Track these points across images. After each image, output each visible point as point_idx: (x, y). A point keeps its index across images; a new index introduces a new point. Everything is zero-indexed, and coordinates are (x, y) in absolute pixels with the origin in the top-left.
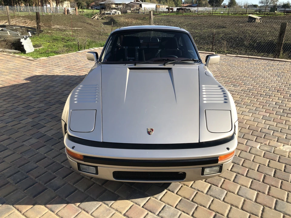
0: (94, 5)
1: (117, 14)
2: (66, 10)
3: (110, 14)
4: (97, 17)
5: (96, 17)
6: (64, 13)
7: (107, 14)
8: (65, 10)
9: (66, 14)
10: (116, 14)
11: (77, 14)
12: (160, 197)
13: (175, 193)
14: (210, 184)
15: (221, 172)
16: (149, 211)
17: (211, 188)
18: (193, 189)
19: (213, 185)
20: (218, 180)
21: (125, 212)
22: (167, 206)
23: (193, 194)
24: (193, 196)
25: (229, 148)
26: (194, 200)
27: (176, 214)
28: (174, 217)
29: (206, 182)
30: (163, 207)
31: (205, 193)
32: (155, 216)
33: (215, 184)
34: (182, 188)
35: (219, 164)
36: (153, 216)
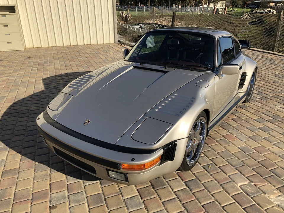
0: (250, 4)
1: (271, 13)
2: (216, 9)
3: (262, 13)
4: (247, 16)
5: (245, 17)
6: (213, 13)
7: (259, 13)
8: (214, 10)
9: (215, 13)
10: (269, 13)
11: (225, 14)
12: (87, 184)
13: (102, 187)
14: (138, 194)
15: (128, 182)
16: (67, 189)
17: (134, 197)
18: (119, 191)
19: (139, 196)
20: (149, 194)
21: (53, 182)
22: (83, 193)
23: (113, 194)
24: (111, 196)
25: (134, 159)
26: (108, 199)
27: (80, 202)
28: (76, 202)
29: (137, 190)
30: (80, 191)
31: (124, 198)
32: (66, 194)
33: (142, 196)
34: (112, 185)
35: (123, 172)
36: (65, 194)
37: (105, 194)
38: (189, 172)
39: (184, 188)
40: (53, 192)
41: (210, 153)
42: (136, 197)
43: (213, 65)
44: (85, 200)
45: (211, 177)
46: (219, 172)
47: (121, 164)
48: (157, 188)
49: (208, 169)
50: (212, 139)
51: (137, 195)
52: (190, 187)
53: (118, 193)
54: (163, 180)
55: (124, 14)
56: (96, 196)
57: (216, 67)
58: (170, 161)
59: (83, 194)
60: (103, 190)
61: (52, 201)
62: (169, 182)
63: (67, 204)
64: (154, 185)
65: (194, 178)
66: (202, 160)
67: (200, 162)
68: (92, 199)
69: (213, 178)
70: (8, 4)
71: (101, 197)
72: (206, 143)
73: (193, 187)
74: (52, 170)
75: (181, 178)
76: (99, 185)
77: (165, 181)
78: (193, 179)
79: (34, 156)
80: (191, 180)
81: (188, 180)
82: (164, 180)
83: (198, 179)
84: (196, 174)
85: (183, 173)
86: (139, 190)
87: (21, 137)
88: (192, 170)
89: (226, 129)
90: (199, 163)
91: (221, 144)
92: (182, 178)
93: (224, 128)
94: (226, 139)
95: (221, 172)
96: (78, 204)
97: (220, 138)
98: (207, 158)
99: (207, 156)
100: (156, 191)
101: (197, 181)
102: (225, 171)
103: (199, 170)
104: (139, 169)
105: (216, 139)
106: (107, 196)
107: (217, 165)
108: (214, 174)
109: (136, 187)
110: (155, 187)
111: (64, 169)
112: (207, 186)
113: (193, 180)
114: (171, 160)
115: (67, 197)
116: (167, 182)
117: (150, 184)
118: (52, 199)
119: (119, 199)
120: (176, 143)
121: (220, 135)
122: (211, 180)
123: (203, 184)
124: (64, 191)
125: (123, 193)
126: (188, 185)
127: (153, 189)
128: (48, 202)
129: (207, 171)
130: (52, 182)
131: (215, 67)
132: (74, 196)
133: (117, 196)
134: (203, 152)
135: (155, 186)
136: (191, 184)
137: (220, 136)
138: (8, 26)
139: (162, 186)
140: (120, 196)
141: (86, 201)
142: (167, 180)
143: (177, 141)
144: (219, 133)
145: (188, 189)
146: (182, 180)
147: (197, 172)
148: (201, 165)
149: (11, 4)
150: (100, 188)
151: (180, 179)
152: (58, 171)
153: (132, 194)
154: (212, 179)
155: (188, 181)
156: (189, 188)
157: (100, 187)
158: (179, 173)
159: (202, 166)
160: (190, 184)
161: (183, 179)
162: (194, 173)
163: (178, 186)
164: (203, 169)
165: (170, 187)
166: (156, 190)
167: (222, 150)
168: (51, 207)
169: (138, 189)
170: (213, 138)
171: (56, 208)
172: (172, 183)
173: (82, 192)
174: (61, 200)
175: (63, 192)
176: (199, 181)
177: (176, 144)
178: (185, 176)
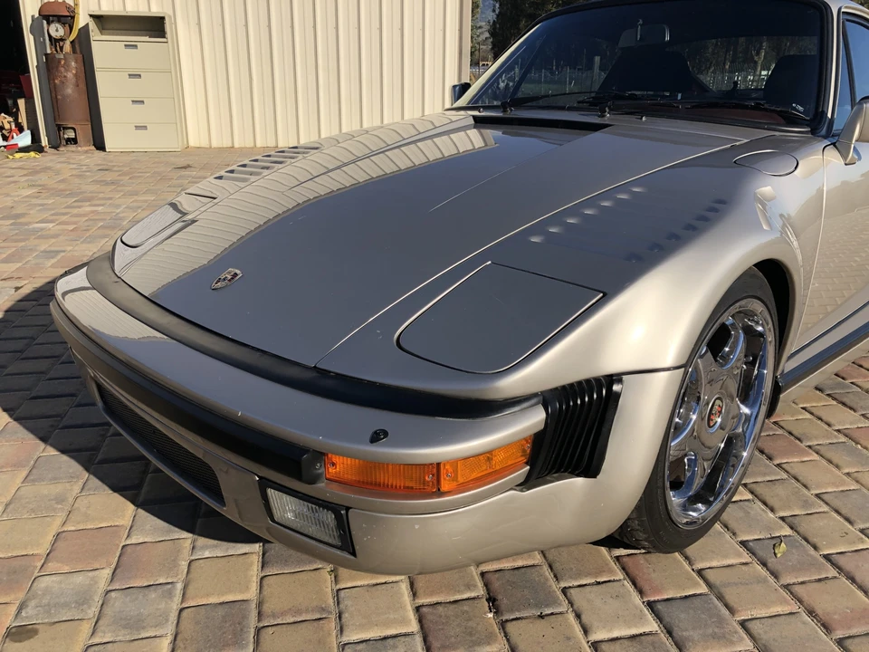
12: (207, 554)
13: (263, 574)
14: (414, 626)
15: (354, 554)
16: (113, 566)
17: (390, 642)
18: (331, 601)
19: (418, 640)
20: (471, 634)
21: (73, 528)
22: (174, 588)
23: (300, 614)
24: (292, 620)
25: (386, 434)
26: (270, 630)
27: (144, 628)
28: (125, 627)
29: (418, 609)
30: (162, 581)
31: (345, 639)
32: (102, 585)
33: (430, 638)
34: (312, 574)
35: (328, 497)
36: (96, 583)
37: (267, 608)
38: (675, 559)
39: (647, 630)
40: (51, 566)
41: (780, 490)
42: (402, 639)
43: (817, 108)
44: (167, 620)
45: (788, 597)
46: (827, 578)
47: (320, 455)
48: (512, 611)
49: (774, 559)
50: (792, 438)
51: (409, 630)
52: (677, 633)
53: (323, 610)
54: (547, 580)
55: (503, 82)
56: (221, 612)
57: (829, 115)
58: (580, 481)
59: (170, 595)
60: (265, 587)
61: (27, 606)
62: (572, 591)
63: (86, 628)
64: (499, 597)
65: (698, 592)
66: (741, 514)
67: (732, 524)
68: (198, 623)
69: (800, 601)
70: (147, 10)
71: (245, 617)
72: (762, 452)
73: (695, 635)
74: (95, 482)
75: (634, 584)
76: (252, 564)
77: (556, 588)
78: (694, 595)
79: (52, 426)
80: (686, 597)
81: (666, 597)
82: (552, 582)
83: (720, 598)
84: (710, 575)
85: (647, 560)
86: (424, 610)
87: (42, 365)
88: (690, 550)
89: (855, 407)
90: (726, 526)
91: (835, 460)
92: (641, 582)
93: (844, 404)
94: (857, 443)
95: (837, 581)
96: (128, 638)
97: (828, 438)
98: (768, 511)
99: (765, 503)
100: (503, 624)
101: (716, 607)
102: (858, 579)
103: (726, 557)
104: (410, 493)
105: (810, 439)
106: (274, 616)
107: (819, 545)
108: (803, 583)
109: (415, 595)
110: (503, 607)
111: (138, 487)
112: (764, 637)
113: (697, 601)
114: (586, 476)
115: (98, 599)
116: (564, 590)
117: (480, 591)
118: (34, 597)
119: (321, 642)
120: (616, 388)
121: (826, 427)
122: (787, 609)
123: (743, 624)
124: (97, 572)
125: (345, 616)
126: (667, 619)
127: (491, 615)
128: (13, 609)
129: (764, 564)
130: (70, 529)
131: (824, 113)
132: (128, 599)
133: (315, 624)
134: (745, 485)
135: (503, 601)
136: (683, 616)
137: (829, 429)
138: (140, 76)
139: (537, 606)
140: (332, 625)
141: (169, 629)
142: (566, 585)
143: (620, 381)
144: (824, 418)
145: (663, 637)
146: (641, 592)
147: (714, 564)
148: (734, 534)
149: (155, 11)
150: (254, 579)
151: (628, 584)
152: (115, 489)
153: (387, 624)
154: (794, 607)
155: (668, 600)
156: (670, 633)
157: (256, 572)
158: (625, 559)
159: (744, 544)
160: (679, 617)
161: (646, 588)
162: (699, 566)
163: (617, 619)
164: (746, 557)
165: (578, 616)
166: (507, 621)
167: (837, 486)
168: (14, 630)
169: (422, 606)
170: (794, 432)
171: (31, 637)
172: (588, 601)
173: (169, 586)
174: (66, 605)
175: (91, 574)
176: (727, 606)
177: (618, 395)
178: (653, 575)
